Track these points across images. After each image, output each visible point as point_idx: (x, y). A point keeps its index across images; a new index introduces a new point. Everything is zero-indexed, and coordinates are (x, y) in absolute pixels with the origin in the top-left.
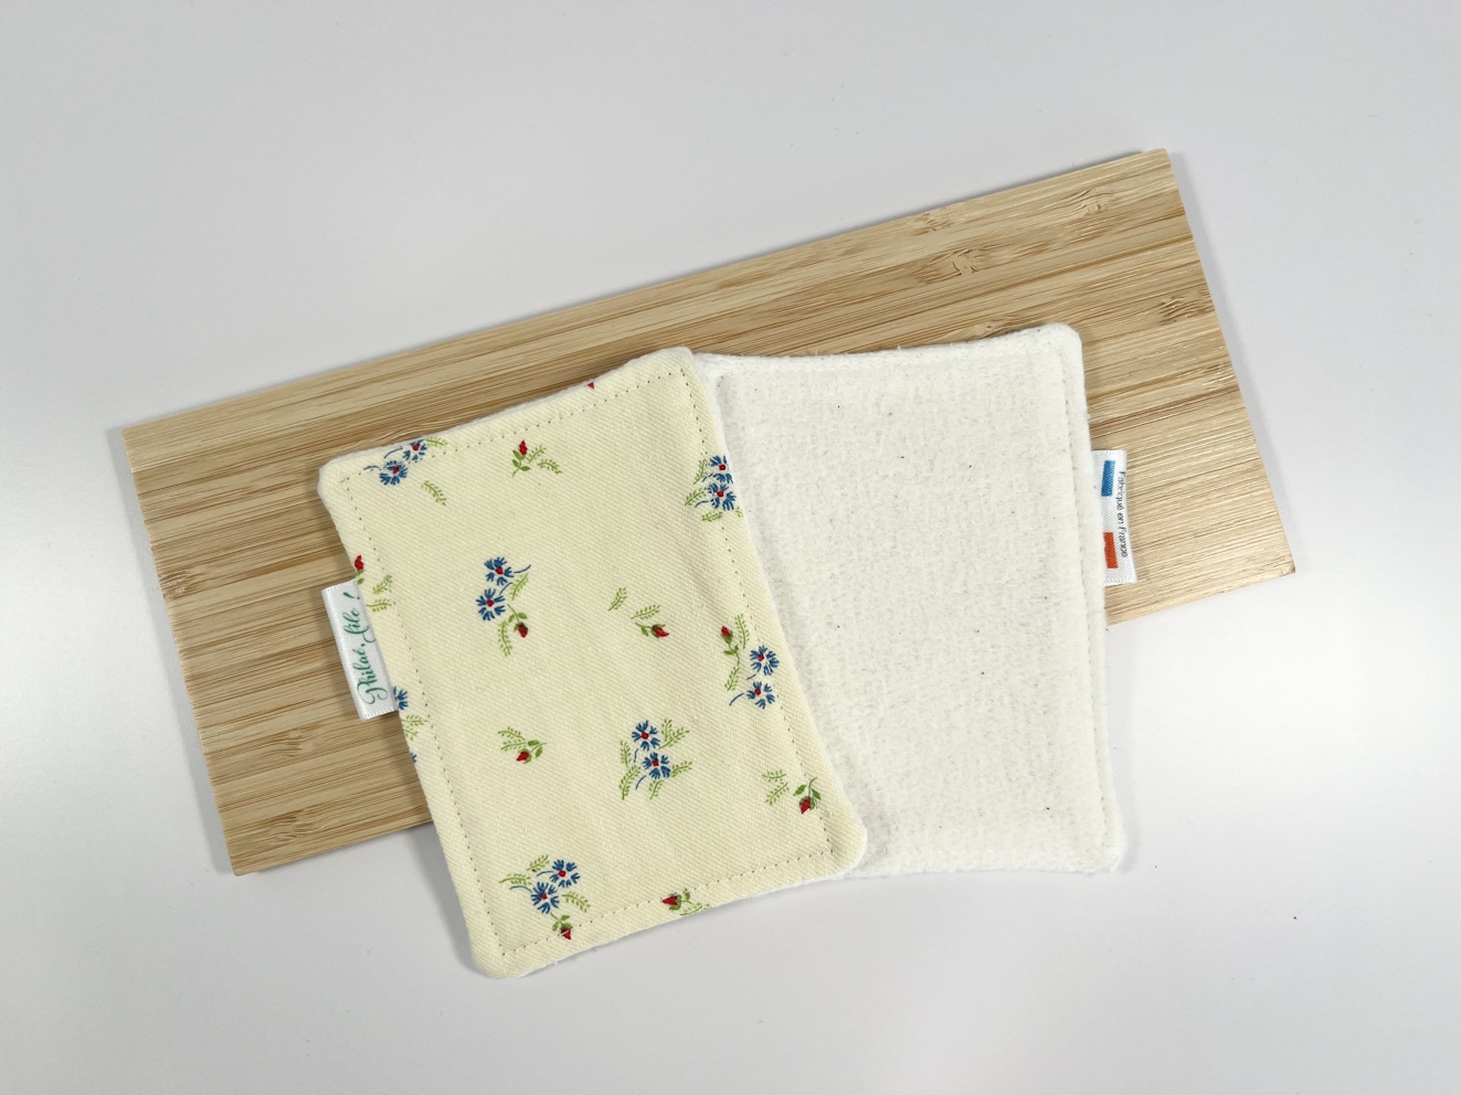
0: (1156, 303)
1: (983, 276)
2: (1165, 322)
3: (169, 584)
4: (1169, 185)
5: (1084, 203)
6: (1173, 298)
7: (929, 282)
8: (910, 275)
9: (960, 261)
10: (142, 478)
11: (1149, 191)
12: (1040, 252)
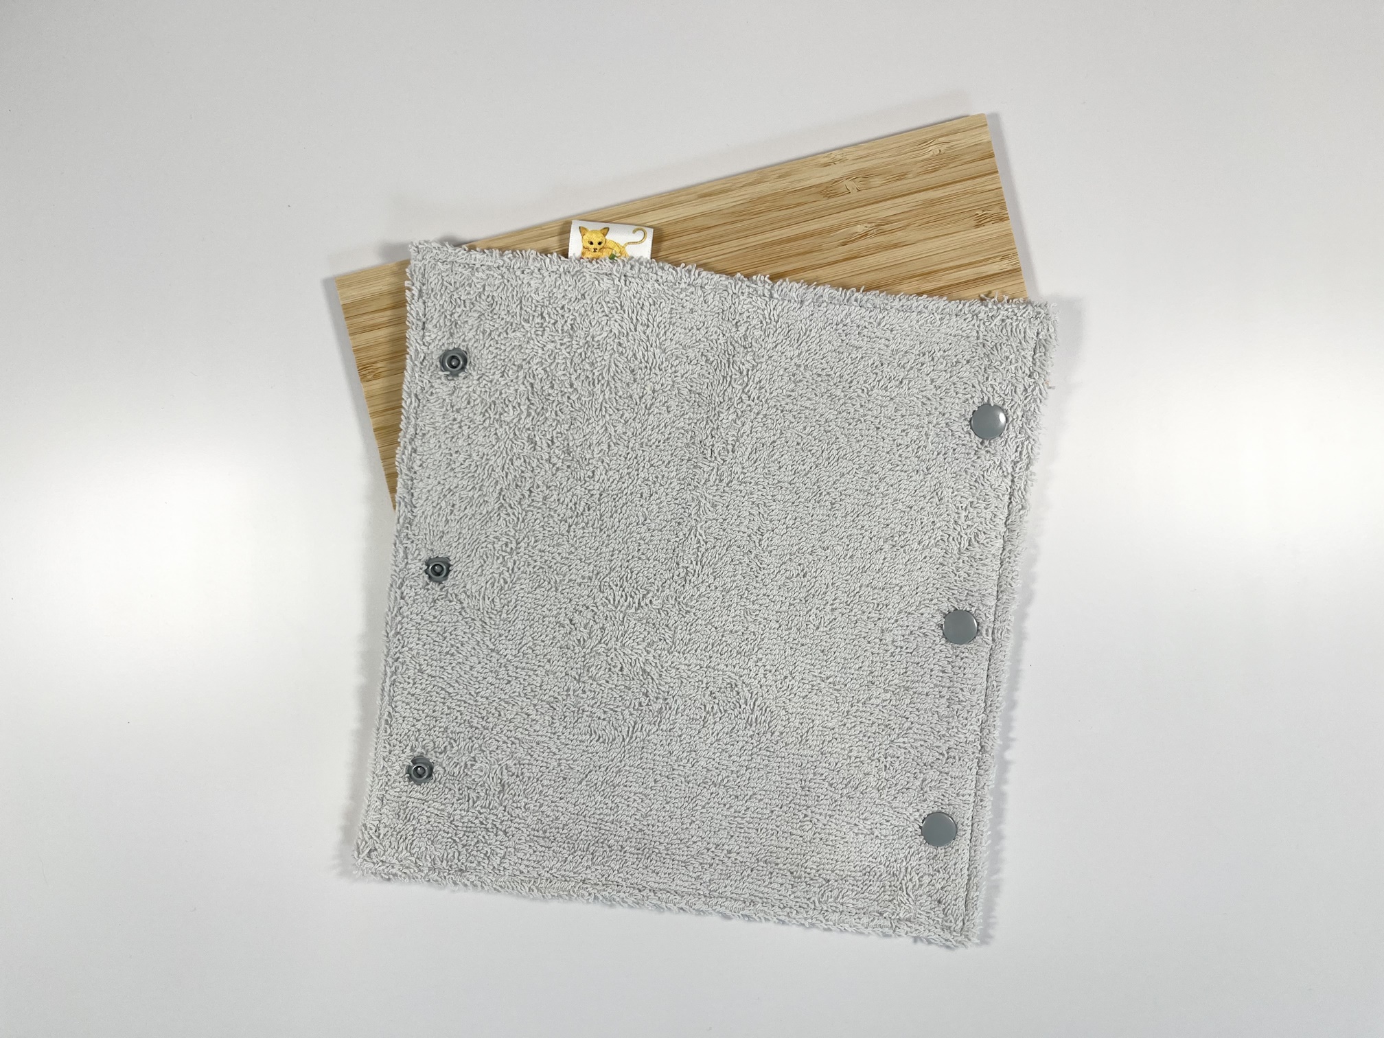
0: (973, 213)
1: (863, 195)
2: (977, 226)
3: (364, 373)
4: (985, 138)
5: (930, 148)
6: (983, 211)
7: (829, 197)
8: (818, 193)
9: (849, 184)
10: (347, 308)
11: (973, 141)
12: (900, 179)
